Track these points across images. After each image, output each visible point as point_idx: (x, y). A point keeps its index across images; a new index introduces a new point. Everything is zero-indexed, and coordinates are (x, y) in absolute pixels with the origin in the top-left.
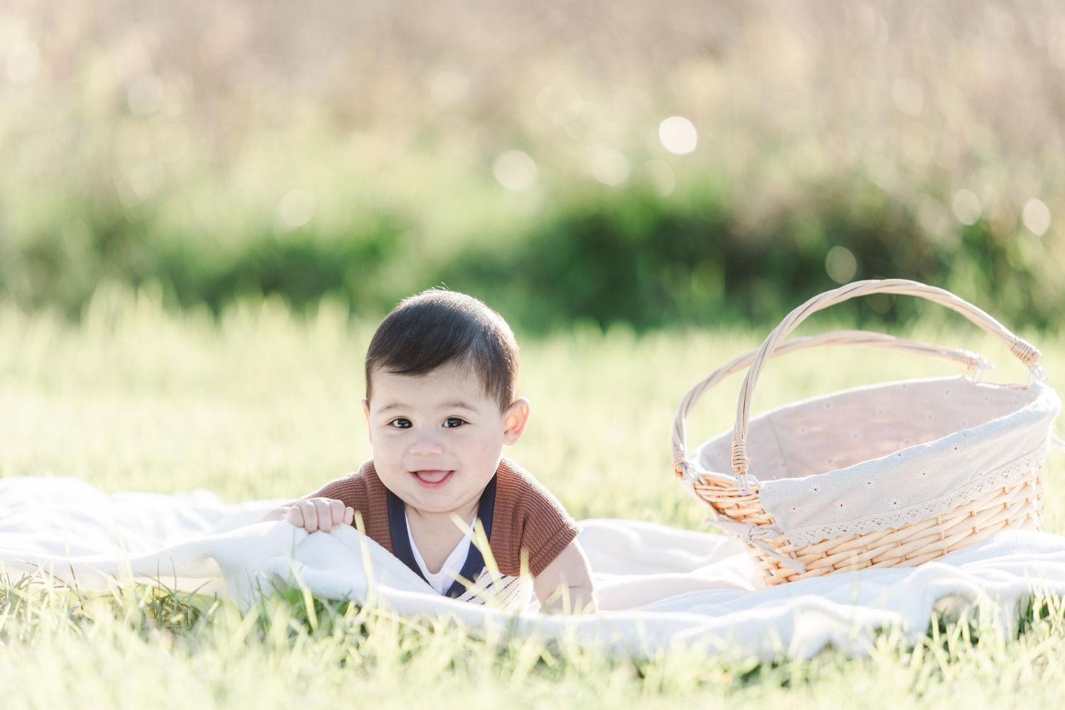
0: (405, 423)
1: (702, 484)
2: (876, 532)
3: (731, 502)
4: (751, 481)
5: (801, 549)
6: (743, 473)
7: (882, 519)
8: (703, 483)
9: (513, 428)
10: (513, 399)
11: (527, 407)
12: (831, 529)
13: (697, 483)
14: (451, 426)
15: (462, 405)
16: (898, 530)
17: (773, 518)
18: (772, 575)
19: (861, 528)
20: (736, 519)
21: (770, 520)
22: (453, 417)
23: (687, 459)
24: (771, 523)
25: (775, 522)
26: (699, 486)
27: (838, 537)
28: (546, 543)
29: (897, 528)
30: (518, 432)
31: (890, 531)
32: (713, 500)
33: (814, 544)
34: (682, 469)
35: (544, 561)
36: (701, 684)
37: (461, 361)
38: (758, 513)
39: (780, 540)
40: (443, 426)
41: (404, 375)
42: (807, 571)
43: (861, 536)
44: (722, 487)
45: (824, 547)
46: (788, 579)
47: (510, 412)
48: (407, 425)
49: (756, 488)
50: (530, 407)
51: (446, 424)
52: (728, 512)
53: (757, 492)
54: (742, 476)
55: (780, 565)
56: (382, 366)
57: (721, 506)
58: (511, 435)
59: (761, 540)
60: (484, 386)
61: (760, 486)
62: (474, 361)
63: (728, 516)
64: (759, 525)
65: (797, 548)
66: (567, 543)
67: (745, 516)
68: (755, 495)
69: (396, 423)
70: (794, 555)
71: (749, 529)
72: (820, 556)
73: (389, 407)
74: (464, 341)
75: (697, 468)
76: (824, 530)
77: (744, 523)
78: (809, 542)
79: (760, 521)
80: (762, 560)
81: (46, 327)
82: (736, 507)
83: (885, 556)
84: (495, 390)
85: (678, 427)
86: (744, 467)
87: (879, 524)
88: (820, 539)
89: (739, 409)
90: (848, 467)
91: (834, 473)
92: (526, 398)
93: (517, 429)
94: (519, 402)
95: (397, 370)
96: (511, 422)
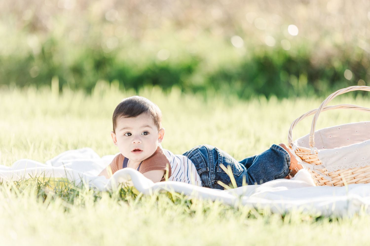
1: (298, 151)
3: (308, 157)
4: (315, 150)
5: (331, 173)
6: (313, 147)
9: (160, 138)
11: (164, 131)
12: (341, 167)
13: (296, 150)
15: (148, 126)
16: (364, 168)
17: (322, 163)
18: (319, 182)
19: (351, 166)
20: (309, 163)
21: (320, 163)
23: (293, 143)
24: (321, 164)
25: (322, 164)
26: (296, 151)
27: (344, 169)
29: (363, 167)
30: (162, 139)
31: (361, 168)
32: (301, 156)
33: (335, 172)
34: (291, 146)
36: (302, 221)
38: (317, 160)
39: (324, 170)
42: (332, 181)
43: (351, 169)
44: (304, 152)
45: (338, 172)
46: (325, 184)
47: (160, 132)
48: (129, 135)
49: (316, 152)
51: (143, 134)
52: (306, 160)
53: (317, 153)
54: (312, 147)
55: (323, 179)
56: (121, 116)
57: (303, 158)
58: (160, 139)
59: (317, 170)
61: (318, 151)
63: (306, 162)
64: (316, 165)
65: (329, 173)
67: (312, 162)
68: (316, 154)
69: (127, 135)
70: (328, 175)
71: (313, 166)
72: (337, 175)
73: (124, 128)
75: (296, 145)
76: (339, 167)
77: (312, 164)
78: (333, 171)
79: (317, 163)
80: (316, 177)
81: (80, 95)
82: (309, 159)
83: (359, 176)
85: (290, 133)
86: (313, 145)
87: (357, 165)
88: (337, 170)
89: (312, 127)
90: (348, 146)
91: (343, 148)
92: (164, 128)
93: (161, 138)
94: (162, 129)
95: (127, 116)
96: (159, 136)
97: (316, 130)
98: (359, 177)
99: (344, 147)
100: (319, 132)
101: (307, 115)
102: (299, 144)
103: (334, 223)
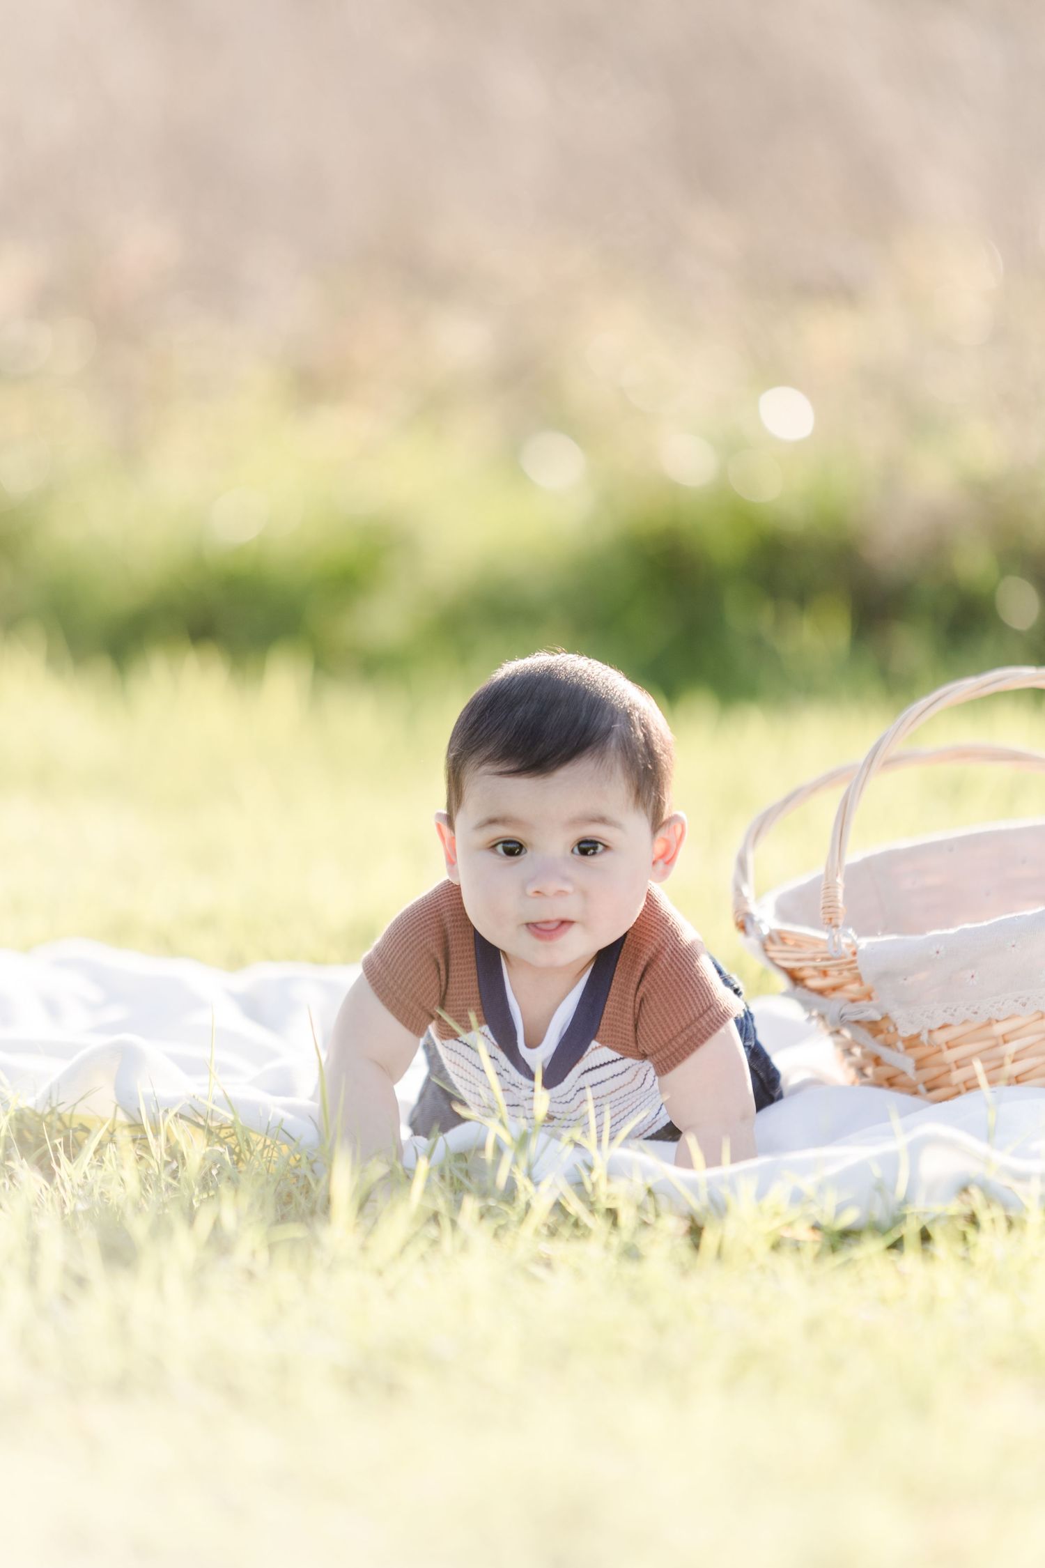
0: (513, 849)
1: (775, 943)
2: (1019, 1016)
3: (817, 968)
4: (845, 940)
5: (912, 1037)
6: (836, 926)
7: (1028, 999)
8: (767, 942)
9: (662, 856)
10: (665, 817)
11: (683, 826)
12: (956, 1010)
14: (584, 852)
15: (602, 820)
17: (875, 993)
18: (867, 1074)
20: (822, 993)
21: (869, 995)
22: (589, 839)
23: (753, 908)
24: (871, 1000)
25: (878, 997)
26: (770, 947)
27: (966, 1022)
28: (679, 1034)
30: (669, 863)
32: (790, 965)
33: (931, 1031)
34: (744, 924)
35: (673, 1059)
36: (778, 1243)
37: (602, 755)
38: (855, 984)
40: (572, 851)
41: (513, 776)
42: (918, 1068)
43: (998, 1021)
44: (801, 946)
45: (945, 1034)
47: (662, 833)
48: (516, 850)
49: (852, 949)
50: (687, 826)
51: (577, 850)
52: (810, 982)
53: (855, 953)
54: (834, 930)
55: (879, 1060)
56: (481, 764)
57: (800, 973)
58: (661, 865)
59: (854, 1023)
60: (634, 792)
61: (859, 945)
62: (619, 754)
63: (810, 988)
64: (853, 1001)
66: (710, 1034)
67: (834, 987)
68: (851, 958)
69: (500, 848)
70: (900, 1046)
71: (839, 1007)
72: (938, 1047)
73: (492, 821)
74: (604, 725)
75: (768, 922)
76: (946, 1011)
77: (833, 998)
78: (923, 1027)
79: (855, 996)
82: (821, 975)
84: (646, 797)
85: (742, 864)
86: (837, 918)
87: (1024, 1005)
88: (940, 1024)
89: (833, 839)
90: (985, 924)
91: (965, 931)
92: (681, 814)
93: (668, 858)
94: (675, 818)
95: (508, 768)
96: (659, 847)
97: (854, 855)
98: (1031, 1056)
99: (967, 926)
100: (867, 865)
101: (815, 788)
102: (783, 913)
103: (911, 1257)
